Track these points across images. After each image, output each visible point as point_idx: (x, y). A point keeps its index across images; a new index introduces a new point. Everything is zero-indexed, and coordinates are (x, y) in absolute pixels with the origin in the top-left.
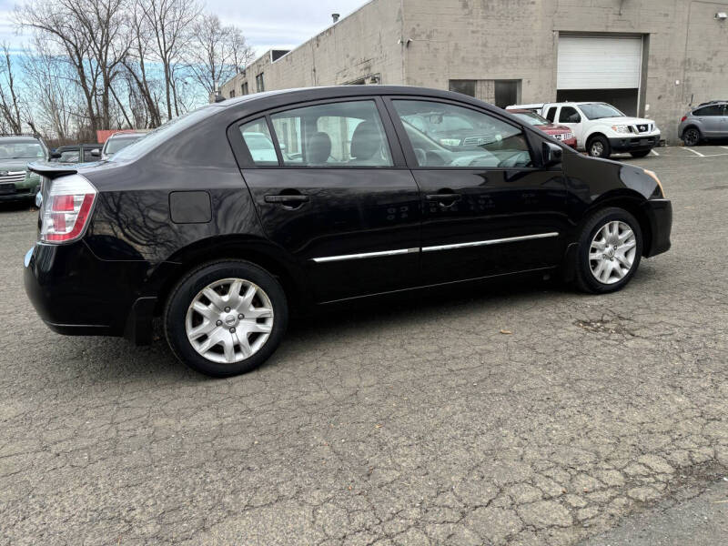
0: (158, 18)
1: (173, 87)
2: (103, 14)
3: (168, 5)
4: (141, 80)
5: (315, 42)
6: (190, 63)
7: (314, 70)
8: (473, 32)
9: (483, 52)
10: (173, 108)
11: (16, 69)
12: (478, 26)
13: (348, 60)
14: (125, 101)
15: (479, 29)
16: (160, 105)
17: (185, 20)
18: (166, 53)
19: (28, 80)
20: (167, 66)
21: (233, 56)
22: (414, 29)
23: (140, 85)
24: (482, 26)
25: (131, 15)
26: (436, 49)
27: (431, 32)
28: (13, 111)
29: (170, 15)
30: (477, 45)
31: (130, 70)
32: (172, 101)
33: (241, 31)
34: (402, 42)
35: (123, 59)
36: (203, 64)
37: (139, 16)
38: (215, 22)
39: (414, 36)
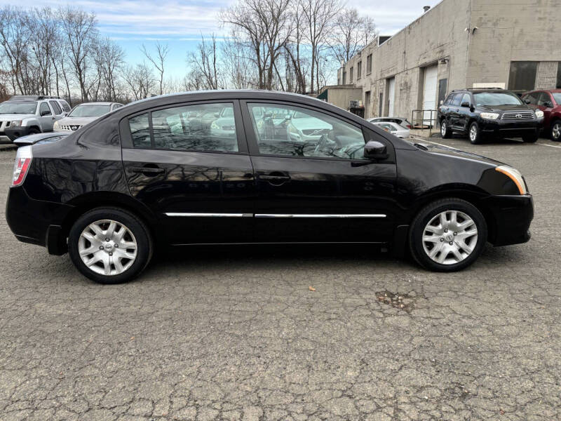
0: (312, 13)
1: (317, 63)
2: (276, 13)
3: (320, 3)
4: (295, 58)
5: (408, 30)
6: (332, 45)
7: (405, 53)
8: (540, 19)
9: (548, 36)
10: (315, 78)
11: (218, 52)
12: (545, 13)
13: (428, 45)
14: (283, 73)
15: (547, 15)
16: (306, 76)
17: (331, 13)
18: (315, 38)
19: (224, 59)
20: (314, 47)
21: (364, 39)
22: (481, 18)
23: (294, 61)
24: (550, 13)
25: (294, 12)
26: (500, 35)
27: (497, 20)
28: (214, 80)
29: (321, 10)
30: (544, 30)
31: (288, 52)
32: (315, 74)
33: (373, 20)
34: (469, 30)
35: (285, 44)
36: (341, 46)
37: (300, 13)
38: (354, 14)
39: (480, 25)
